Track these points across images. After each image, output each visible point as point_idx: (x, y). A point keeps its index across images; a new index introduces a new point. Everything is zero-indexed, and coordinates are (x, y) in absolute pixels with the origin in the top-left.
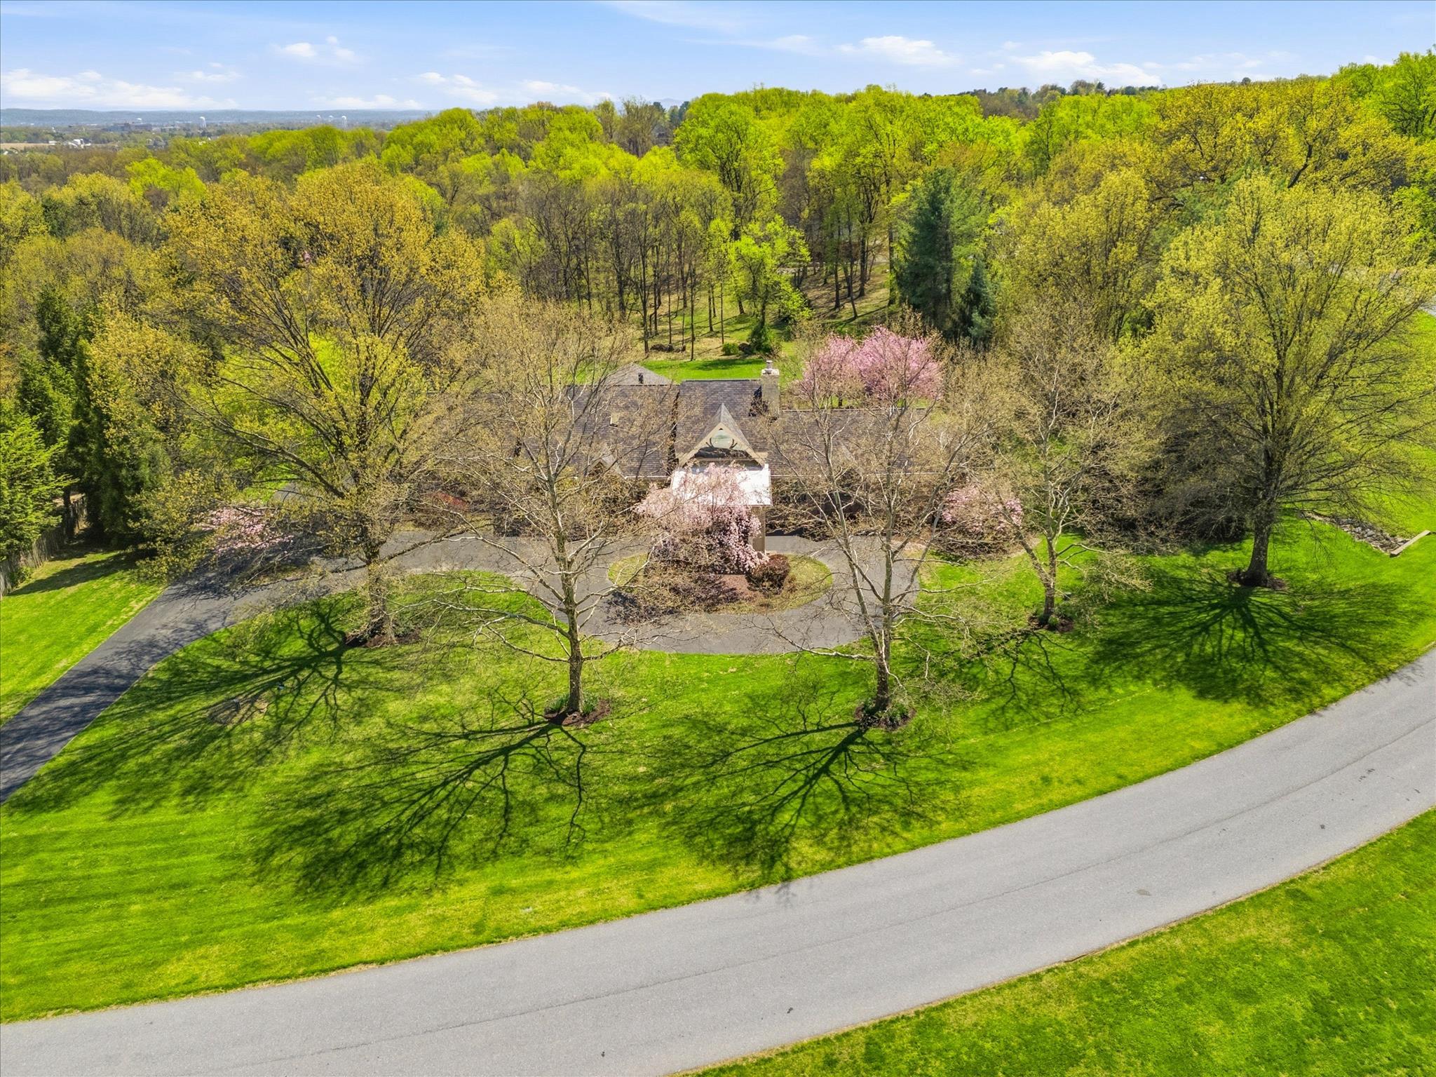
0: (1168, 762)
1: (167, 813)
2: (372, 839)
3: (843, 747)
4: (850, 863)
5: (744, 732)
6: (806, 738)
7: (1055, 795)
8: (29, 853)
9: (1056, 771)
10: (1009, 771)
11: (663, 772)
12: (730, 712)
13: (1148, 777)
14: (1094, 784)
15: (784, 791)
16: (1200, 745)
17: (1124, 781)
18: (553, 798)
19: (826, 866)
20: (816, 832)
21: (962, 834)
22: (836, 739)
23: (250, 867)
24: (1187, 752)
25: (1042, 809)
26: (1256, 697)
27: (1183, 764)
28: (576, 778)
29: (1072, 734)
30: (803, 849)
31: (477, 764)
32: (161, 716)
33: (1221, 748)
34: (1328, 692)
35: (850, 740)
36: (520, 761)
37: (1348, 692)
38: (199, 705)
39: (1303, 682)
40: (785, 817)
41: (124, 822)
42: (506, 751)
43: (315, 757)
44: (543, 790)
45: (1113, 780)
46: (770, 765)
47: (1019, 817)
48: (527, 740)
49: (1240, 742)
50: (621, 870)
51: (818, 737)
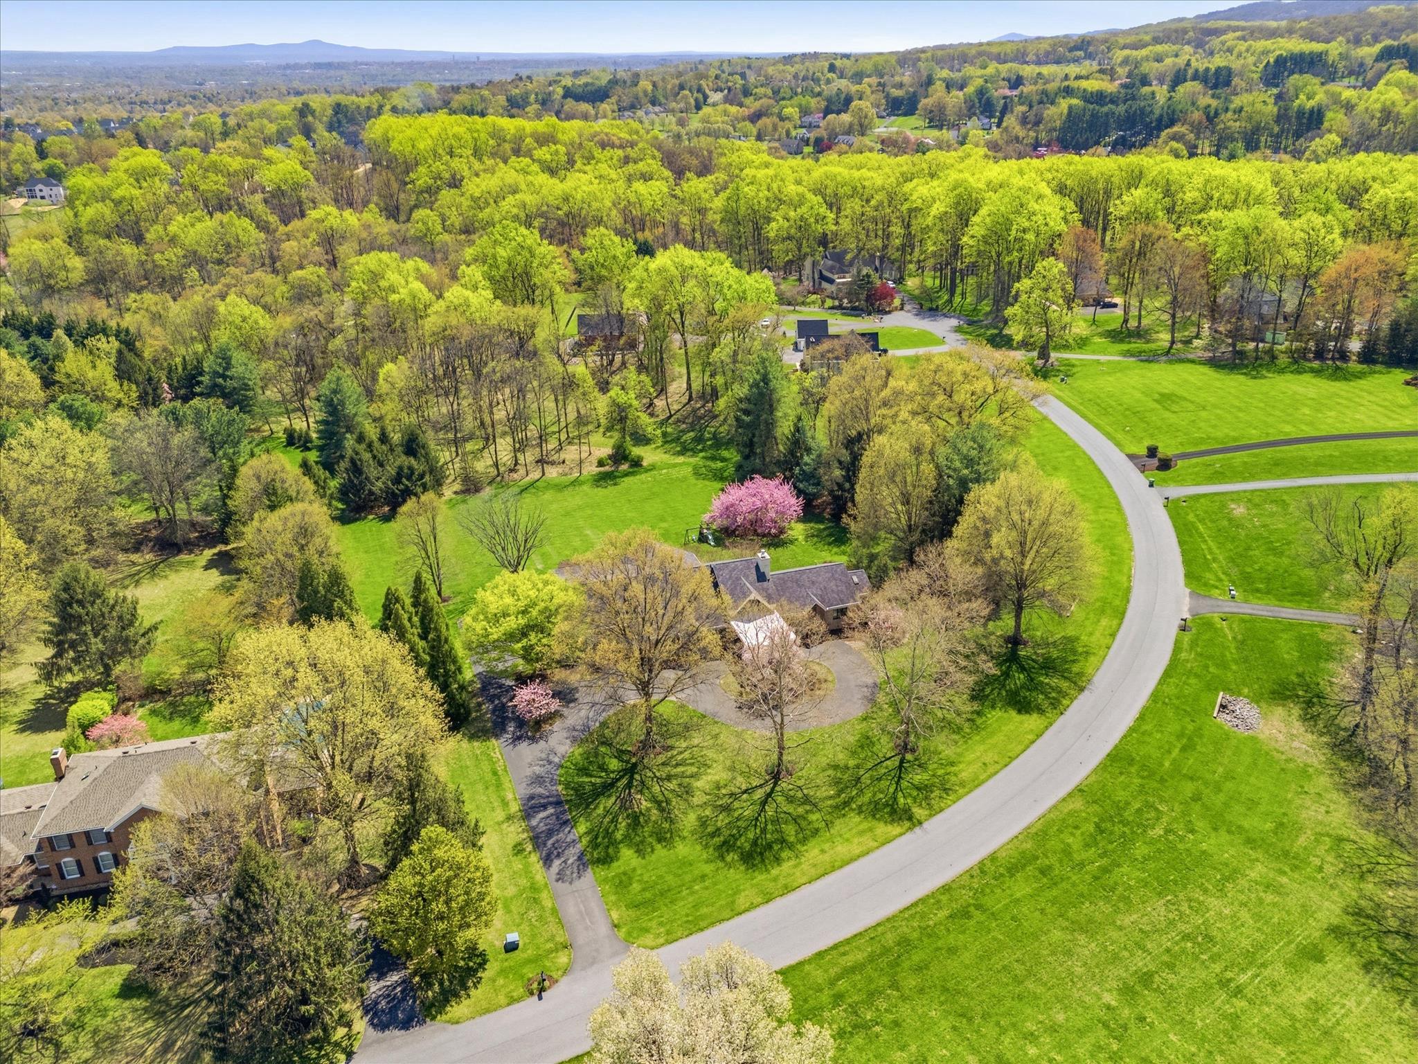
0: (1021, 747)
2: (755, 843)
3: (901, 766)
4: (937, 813)
5: (858, 767)
6: (884, 764)
7: (991, 770)
8: (630, 878)
9: (988, 759)
10: (969, 763)
11: (841, 792)
12: (845, 759)
13: (1018, 755)
14: (1003, 763)
15: (892, 790)
16: (1031, 737)
17: (1012, 759)
18: (807, 812)
19: (931, 816)
20: (917, 804)
21: (968, 793)
22: (896, 762)
23: (721, 864)
24: (1027, 742)
25: (990, 777)
26: (1041, 711)
27: (1028, 747)
28: (807, 801)
29: (983, 741)
30: (918, 812)
31: (764, 803)
33: (1039, 736)
34: (1065, 702)
35: (902, 762)
36: (780, 799)
37: (1072, 700)
39: (1054, 698)
40: (902, 801)
42: (769, 795)
43: (692, 816)
44: (800, 810)
45: (1007, 759)
46: (879, 779)
47: (983, 782)
48: (773, 789)
51: (888, 762)
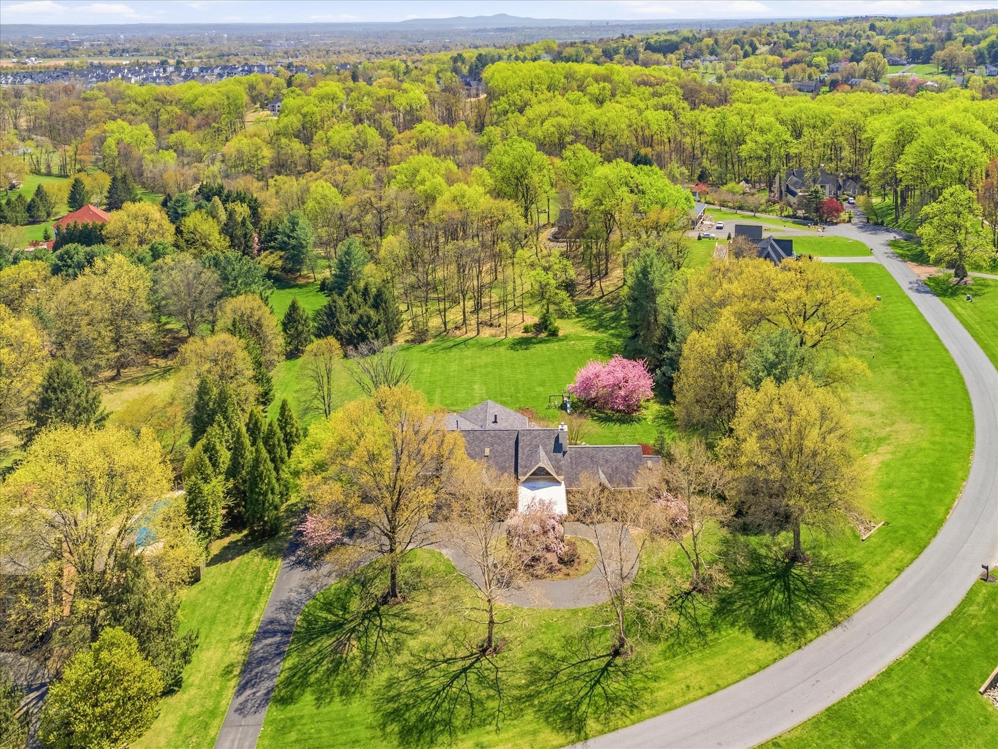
0: (737, 677)
1: (337, 705)
2: (422, 718)
3: (605, 669)
4: (609, 731)
5: (564, 659)
6: (590, 664)
7: (691, 696)
8: (293, 725)
9: (693, 682)
10: (674, 682)
11: (532, 683)
12: (556, 648)
13: (729, 685)
14: (707, 689)
15: (582, 693)
16: (752, 667)
17: (719, 688)
18: (489, 697)
19: (602, 733)
20: (596, 716)
21: (654, 716)
22: (602, 663)
23: (379, 733)
24: (746, 671)
25: (685, 703)
26: (779, 640)
27: (744, 678)
28: (495, 685)
29: (700, 661)
30: (592, 725)
31: (456, 677)
32: (314, 650)
33: (762, 668)
34: (810, 635)
35: (609, 664)
36: (472, 676)
37: (818, 635)
38: (327, 642)
39: (801, 629)
40: (583, 708)
41: (324, 710)
42: (464, 670)
43: (385, 675)
44: (484, 693)
45: (714, 687)
46: (576, 679)
47: (676, 707)
48: (472, 665)
49: (768, 666)
50: (523, 734)
51: (595, 662)
